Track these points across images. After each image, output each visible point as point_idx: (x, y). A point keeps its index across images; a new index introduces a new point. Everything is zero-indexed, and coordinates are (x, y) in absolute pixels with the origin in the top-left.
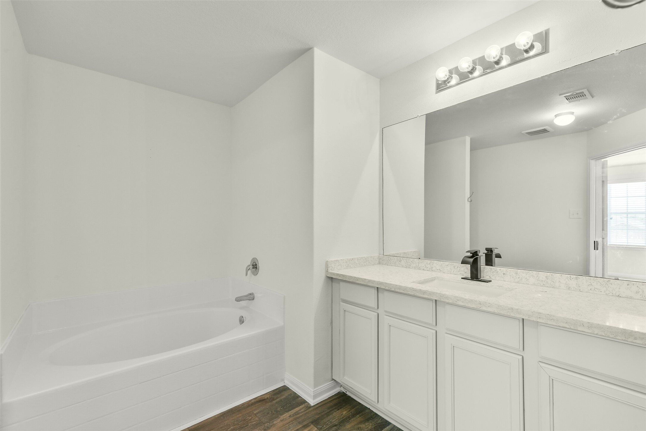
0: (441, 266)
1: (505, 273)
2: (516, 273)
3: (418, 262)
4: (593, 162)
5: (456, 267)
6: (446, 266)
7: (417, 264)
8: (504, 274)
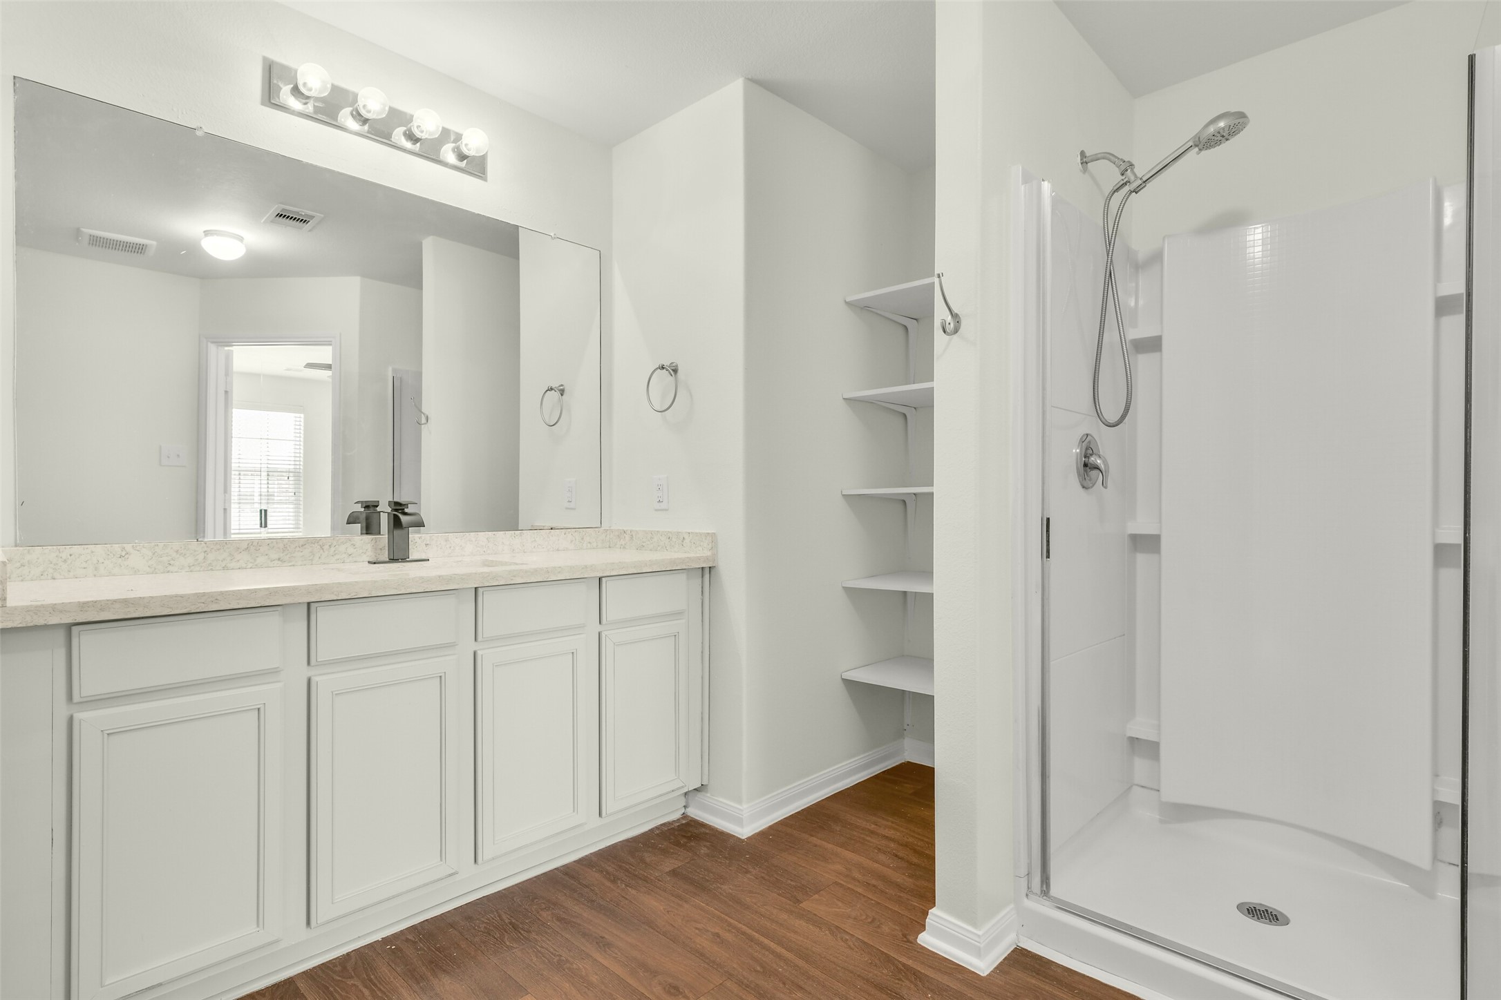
0: (284, 550)
1: (428, 542)
2: (447, 540)
3: (206, 549)
4: (212, 348)
5: (326, 547)
6: (298, 549)
7: (201, 557)
8: (427, 545)
